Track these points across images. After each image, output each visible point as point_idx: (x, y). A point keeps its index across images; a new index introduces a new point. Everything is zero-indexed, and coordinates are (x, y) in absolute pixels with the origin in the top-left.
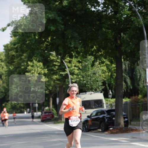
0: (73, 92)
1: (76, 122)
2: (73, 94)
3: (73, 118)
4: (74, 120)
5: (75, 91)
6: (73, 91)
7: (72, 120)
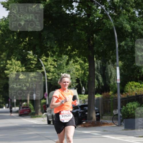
0: (65, 84)
1: (67, 117)
2: (65, 86)
3: (64, 112)
4: (65, 115)
5: (68, 82)
6: (65, 82)
7: (63, 115)
